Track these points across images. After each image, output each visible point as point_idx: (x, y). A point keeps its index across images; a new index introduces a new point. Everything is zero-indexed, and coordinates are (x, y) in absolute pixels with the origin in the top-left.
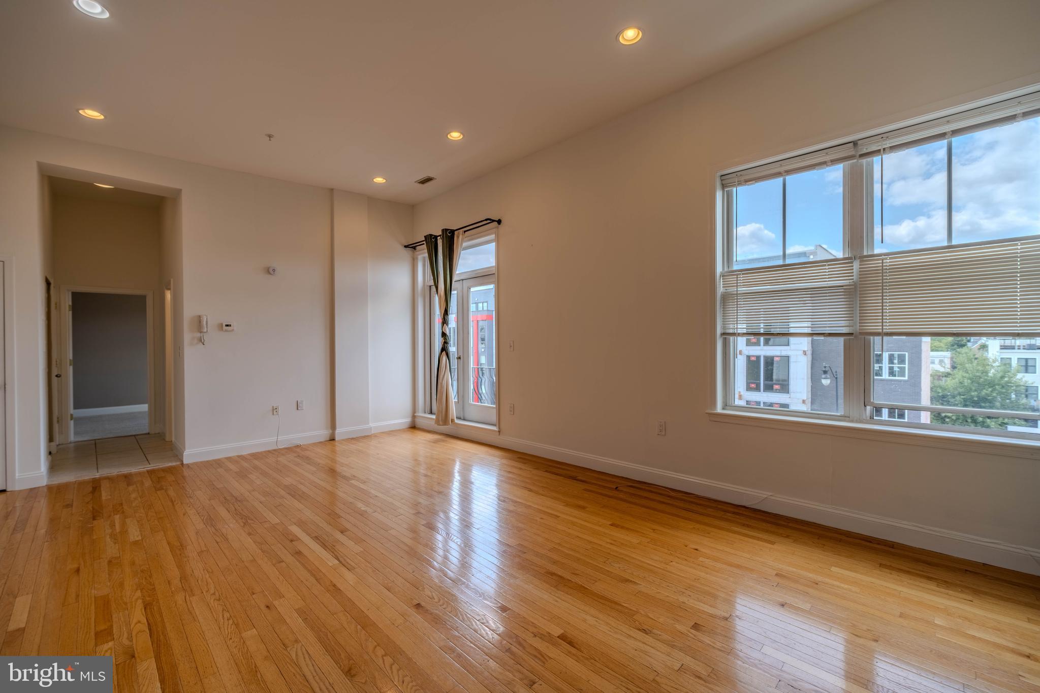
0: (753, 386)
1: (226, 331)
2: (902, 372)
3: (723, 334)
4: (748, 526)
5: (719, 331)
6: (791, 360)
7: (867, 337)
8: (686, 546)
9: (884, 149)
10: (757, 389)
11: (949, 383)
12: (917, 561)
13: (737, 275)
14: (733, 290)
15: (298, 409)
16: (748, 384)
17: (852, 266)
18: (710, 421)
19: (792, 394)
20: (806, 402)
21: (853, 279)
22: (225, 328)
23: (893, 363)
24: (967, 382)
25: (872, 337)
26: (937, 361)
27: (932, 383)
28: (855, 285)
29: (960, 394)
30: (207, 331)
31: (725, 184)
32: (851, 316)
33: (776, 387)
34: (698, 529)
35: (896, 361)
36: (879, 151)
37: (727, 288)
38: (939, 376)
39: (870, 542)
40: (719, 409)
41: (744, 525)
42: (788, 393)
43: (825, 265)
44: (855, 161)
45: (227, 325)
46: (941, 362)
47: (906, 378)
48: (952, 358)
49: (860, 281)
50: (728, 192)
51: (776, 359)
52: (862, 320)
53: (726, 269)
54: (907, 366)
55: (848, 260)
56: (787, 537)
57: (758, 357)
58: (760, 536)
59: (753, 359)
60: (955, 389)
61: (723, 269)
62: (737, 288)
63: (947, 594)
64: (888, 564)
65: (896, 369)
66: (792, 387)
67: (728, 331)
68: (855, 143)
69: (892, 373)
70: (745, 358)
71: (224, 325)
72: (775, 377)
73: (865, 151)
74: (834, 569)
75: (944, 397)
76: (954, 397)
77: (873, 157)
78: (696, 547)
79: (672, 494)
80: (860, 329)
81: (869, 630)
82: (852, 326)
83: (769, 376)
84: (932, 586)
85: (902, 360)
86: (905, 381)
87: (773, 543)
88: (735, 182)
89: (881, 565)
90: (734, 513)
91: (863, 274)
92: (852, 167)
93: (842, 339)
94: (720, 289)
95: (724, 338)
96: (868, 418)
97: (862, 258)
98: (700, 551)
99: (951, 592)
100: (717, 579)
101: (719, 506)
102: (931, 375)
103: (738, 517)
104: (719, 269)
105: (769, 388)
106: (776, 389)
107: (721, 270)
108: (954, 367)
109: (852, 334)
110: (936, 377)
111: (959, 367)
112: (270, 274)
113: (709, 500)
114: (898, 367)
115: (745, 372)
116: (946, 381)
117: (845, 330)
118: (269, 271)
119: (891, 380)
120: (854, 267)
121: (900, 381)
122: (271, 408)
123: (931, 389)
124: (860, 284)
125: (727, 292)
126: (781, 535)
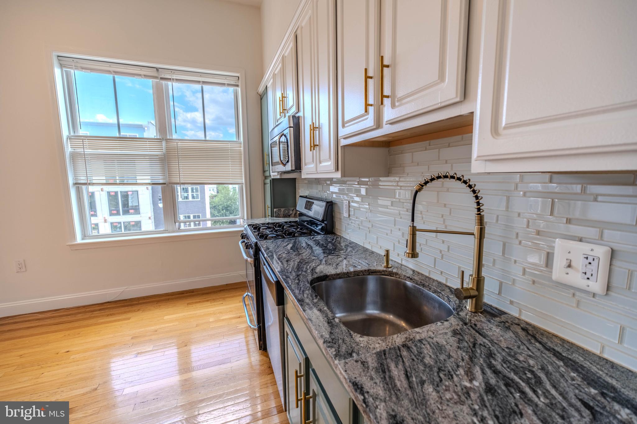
0: (115, 212)
2: (197, 197)
3: (76, 184)
4: (111, 315)
5: (71, 181)
6: (139, 193)
7: (173, 185)
8: (57, 354)
9: (173, 79)
10: (118, 214)
11: (216, 200)
12: (203, 294)
13: (83, 140)
14: (80, 150)
16: (110, 211)
17: (162, 144)
18: (71, 250)
19: (141, 214)
20: (151, 218)
21: (163, 152)
23: (193, 192)
24: (223, 199)
25: (175, 185)
26: (211, 189)
27: (210, 200)
28: (164, 155)
29: (221, 205)
31: (63, 64)
32: (164, 174)
33: (131, 211)
34: (69, 335)
35: (194, 191)
36: (170, 79)
37: (75, 149)
38: (213, 197)
39: (183, 294)
40: (79, 240)
41: (108, 315)
42: (139, 214)
43: (146, 141)
44: (158, 80)
46: (213, 190)
47: (199, 200)
48: (217, 188)
49: (167, 153)
50: (66, 72)
51: (130, 193)
52: (170, 175)
53: (72, 134)
54: (199, 193)
55: (160, 140)
56: (139, 310)
57: (116, 193)
58: (120, 318)
59: (113, 194)
60: (219, 202)
61: (70, 133)
62: (84, 150)
63: (214, 305)
64: (191, 302)
65: (195, 195)
66: (142, 210)
67: (80, 182)
68: (157, 69)
69: (193, 197)
70: (106, 193)
72: (130, 204)
73: (163, 76)
74: (166, 318)
75: (215, 207)
76: (218, 206)
77: (168, 81)
78: (67, 350)
79: (41, 316)
80: (169, 181)
81: (183, 342)
82: (165, 179)
83: (126, 205)
84: (208, 304)
85: (197, 191)
86: (199, 201)
87: (129, 319)
88: (72, 66)
89: (188, 304)
90: (100, 310)
91: (168, 149)
92: (157, 83)
93: (160, 187)
94: (68, 149)
95: (77, 187)
96: (177, 229)
97: (167, 140)
98: (71, 351)
99: (215, 303)
100: (87, 365)
101: (88, 310)
102: (209, 197)
103: (102, 311)
104: (65, 132)
105: (126, 212)
106: (132, 213)
107: (68, 134)
108: (218, 192)
109: (165, 183)
110: (212, 198)
111: (220, 192)
113: (78, 308)
114: (196, 194)
115: (107, 203)
116: (215, 199)
117: (161, 181)
119: (193, 201)
120: (163, 145)
121: (197, 201)
123: (210, 203)
124: (167, 155)
125: (76, 152)
126: (135, 311)
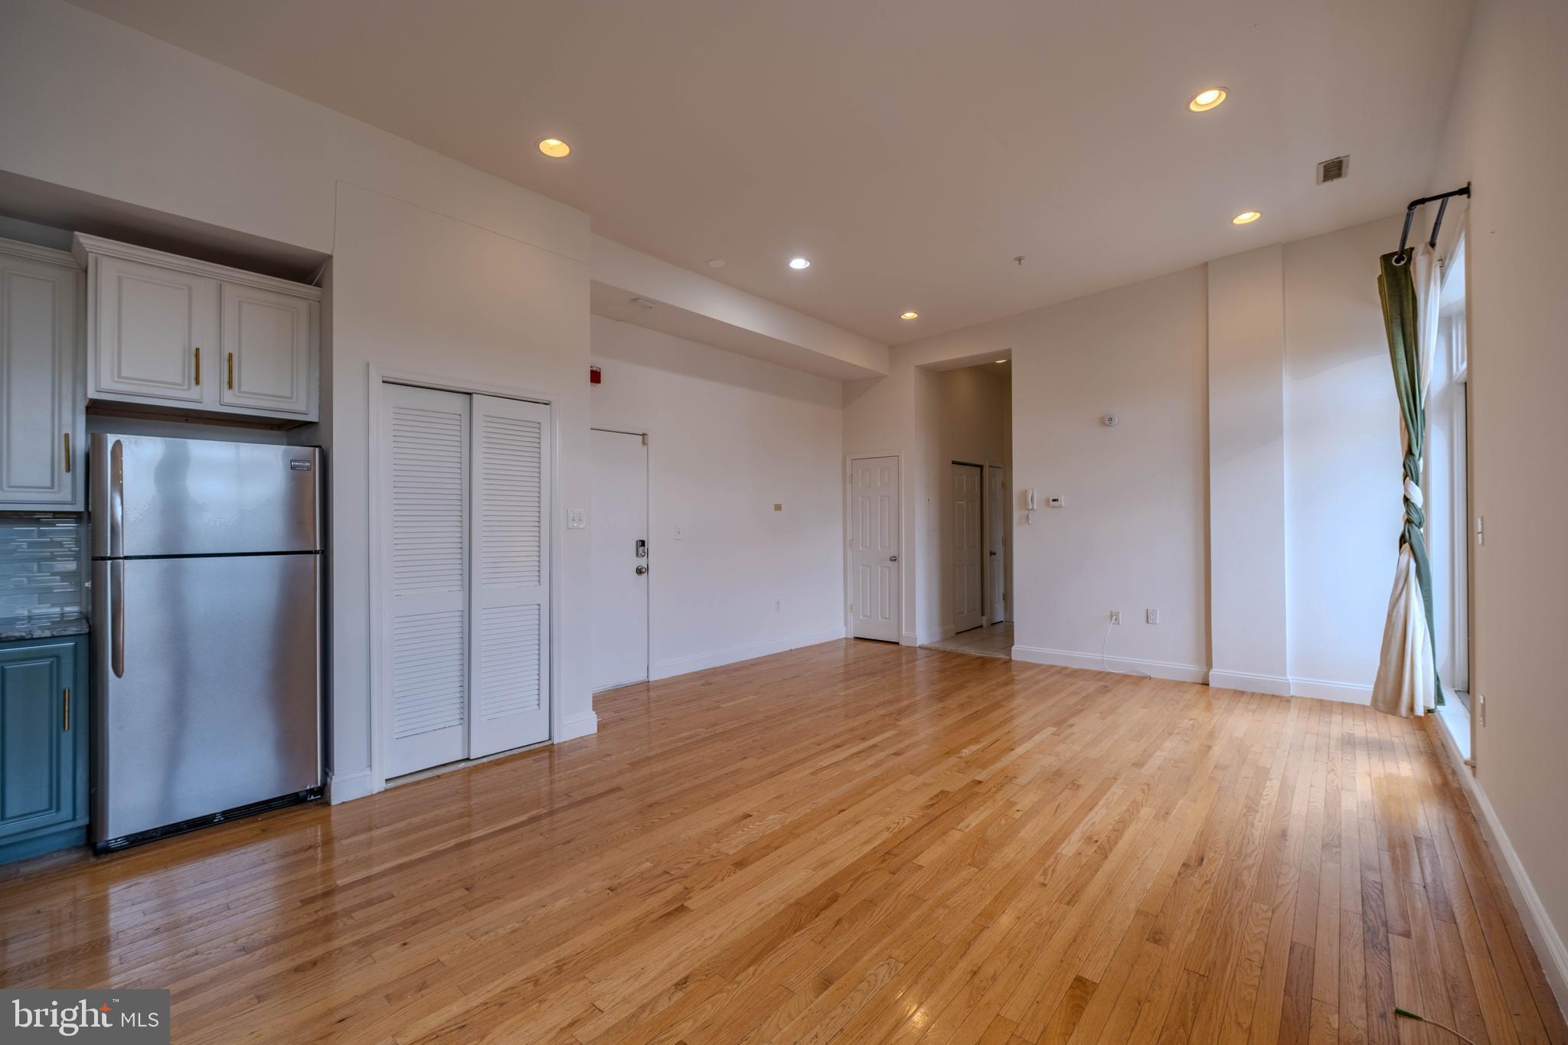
1: (1053, 507)
15: (1148, 622)
22: (1052, 503)
30: (1033, 507)
45: (1054, 500)
71: (1051, 500)
112: (1105, 424)
118: (1107, 421)
122: (1108, 614)
